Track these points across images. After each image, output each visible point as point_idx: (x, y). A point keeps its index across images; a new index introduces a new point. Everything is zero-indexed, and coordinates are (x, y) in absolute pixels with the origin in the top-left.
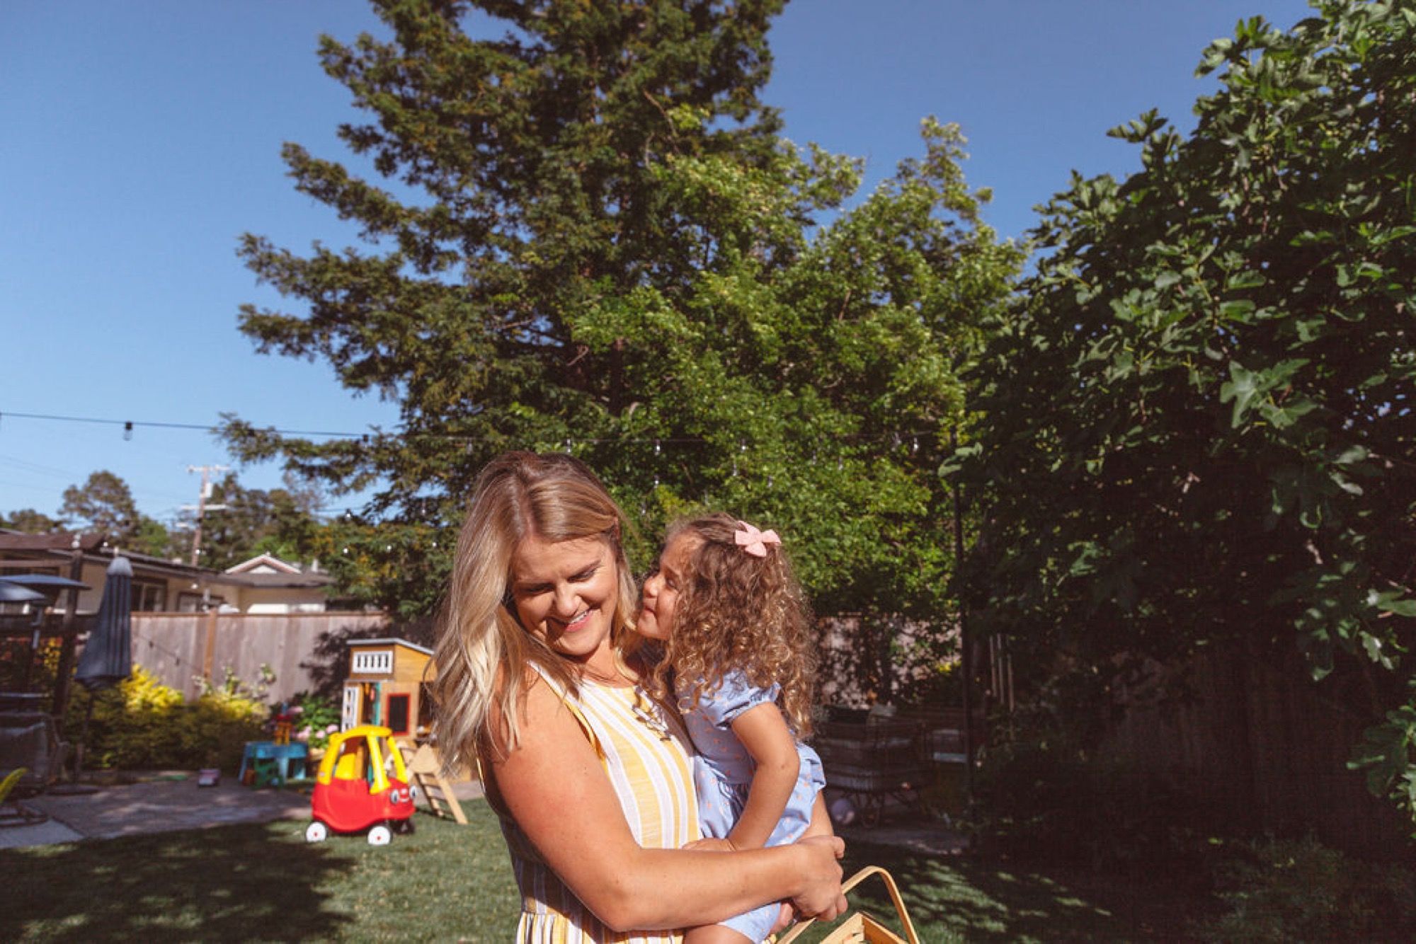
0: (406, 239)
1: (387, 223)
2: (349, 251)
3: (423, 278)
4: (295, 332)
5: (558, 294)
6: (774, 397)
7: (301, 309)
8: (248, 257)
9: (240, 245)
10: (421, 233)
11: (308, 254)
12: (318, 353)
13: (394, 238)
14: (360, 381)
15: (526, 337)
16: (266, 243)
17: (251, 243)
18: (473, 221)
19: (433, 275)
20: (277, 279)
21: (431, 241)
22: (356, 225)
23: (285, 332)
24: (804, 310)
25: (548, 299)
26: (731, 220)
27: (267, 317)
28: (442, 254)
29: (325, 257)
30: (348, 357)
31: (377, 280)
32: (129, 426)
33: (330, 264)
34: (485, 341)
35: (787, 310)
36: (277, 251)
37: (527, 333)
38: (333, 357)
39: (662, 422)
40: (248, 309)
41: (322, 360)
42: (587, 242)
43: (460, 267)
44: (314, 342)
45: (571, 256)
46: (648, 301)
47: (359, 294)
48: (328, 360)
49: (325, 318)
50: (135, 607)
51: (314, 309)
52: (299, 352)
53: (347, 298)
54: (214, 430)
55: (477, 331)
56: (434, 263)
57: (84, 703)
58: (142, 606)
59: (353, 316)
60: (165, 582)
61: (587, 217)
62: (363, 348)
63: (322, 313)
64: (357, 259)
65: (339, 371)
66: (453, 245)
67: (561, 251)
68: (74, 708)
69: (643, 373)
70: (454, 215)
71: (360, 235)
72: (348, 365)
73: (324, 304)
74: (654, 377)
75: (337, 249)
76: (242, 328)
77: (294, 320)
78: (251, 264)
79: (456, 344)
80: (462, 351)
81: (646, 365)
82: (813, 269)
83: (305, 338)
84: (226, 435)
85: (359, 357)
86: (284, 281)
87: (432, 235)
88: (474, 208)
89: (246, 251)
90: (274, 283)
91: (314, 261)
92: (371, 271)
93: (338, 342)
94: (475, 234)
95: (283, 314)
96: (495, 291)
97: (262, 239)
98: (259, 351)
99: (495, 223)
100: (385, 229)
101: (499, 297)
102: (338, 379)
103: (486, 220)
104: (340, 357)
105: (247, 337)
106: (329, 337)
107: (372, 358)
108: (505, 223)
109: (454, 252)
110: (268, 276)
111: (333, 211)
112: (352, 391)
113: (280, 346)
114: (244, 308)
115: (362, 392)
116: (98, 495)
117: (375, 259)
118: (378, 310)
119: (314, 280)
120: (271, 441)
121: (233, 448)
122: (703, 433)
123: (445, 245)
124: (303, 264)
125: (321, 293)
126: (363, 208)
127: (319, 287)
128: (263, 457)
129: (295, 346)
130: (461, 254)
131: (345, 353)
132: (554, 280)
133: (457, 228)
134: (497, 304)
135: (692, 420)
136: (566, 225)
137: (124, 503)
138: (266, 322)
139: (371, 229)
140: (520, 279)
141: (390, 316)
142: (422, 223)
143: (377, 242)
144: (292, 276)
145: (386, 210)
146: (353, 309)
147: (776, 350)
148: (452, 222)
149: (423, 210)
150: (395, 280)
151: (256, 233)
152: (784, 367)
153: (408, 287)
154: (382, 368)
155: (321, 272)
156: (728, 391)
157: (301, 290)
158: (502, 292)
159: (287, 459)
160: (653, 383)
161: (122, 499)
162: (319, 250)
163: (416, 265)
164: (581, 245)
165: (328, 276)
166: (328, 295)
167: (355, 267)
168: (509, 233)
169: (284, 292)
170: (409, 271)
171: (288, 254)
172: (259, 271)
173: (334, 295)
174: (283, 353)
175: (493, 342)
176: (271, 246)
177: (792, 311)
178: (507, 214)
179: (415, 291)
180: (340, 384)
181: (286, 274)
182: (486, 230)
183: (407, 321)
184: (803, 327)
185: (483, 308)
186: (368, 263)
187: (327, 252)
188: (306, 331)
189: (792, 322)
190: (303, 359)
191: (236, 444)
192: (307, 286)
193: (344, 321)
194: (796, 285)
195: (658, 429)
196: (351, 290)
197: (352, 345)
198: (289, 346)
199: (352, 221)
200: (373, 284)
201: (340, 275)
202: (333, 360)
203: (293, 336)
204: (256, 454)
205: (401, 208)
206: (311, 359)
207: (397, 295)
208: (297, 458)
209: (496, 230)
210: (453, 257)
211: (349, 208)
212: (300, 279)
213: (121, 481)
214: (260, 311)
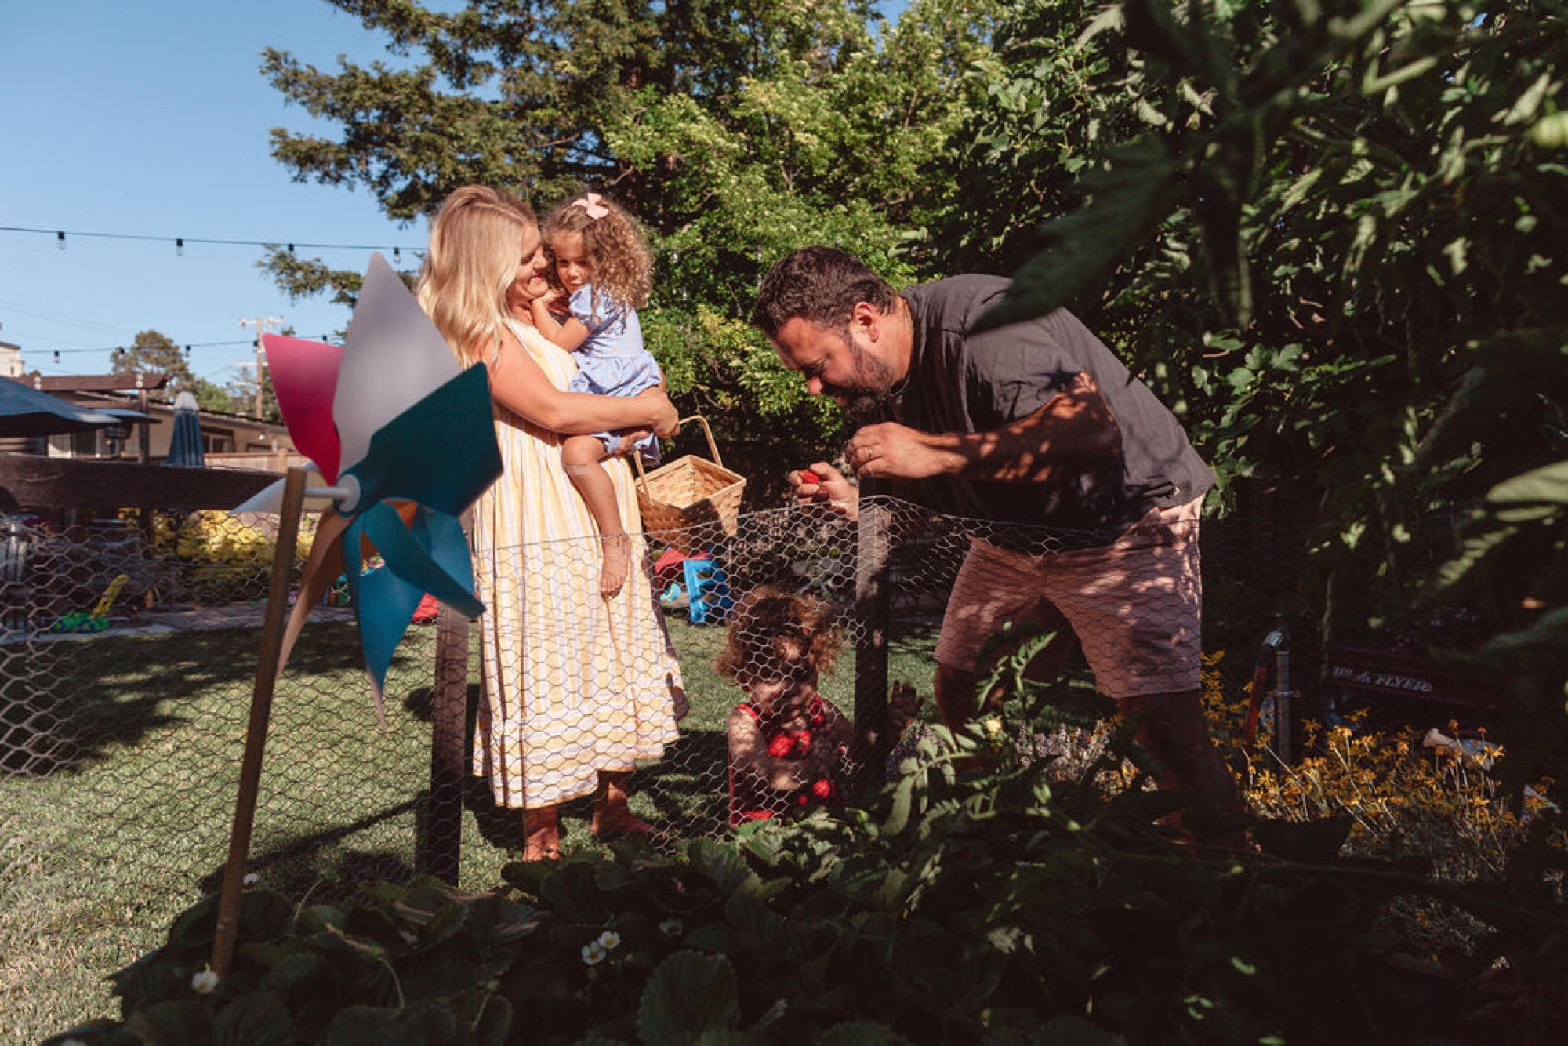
0: (436, 48)
1: (415, 33)
2: (377, 66)
3: (459, 93)
4: (331, 157)
5: (598, 107)
6: (827, 212)
7: (334, 132)
8: (272, 75)
9: (263, 62)
10: (451, 43)
11: (335, 71)
12: (357, 179)
13: (424, 49)
14: (405, 211)
15: (572, 156)
16: (290, 59)
17: (275, 59)
18: (509, 26)
19: (469, 89)
20: (305, 98)
21: (465, 52)
22: (382, 36)
23: (321, 158)
24: (857, 117)
25: (589, 113)
26: (777, 18)
27: (301, 142)
28: (475, 65)
29: (353, 72)
30: (388, 185)
31: (407, 97)
32: (180, 243)
33: (360, 80)
34: (528, 162)
35: (837, 118)
36: (302, 68)
37: (573, 152)
38: (374, 185)
39: (704, 240)
40: (280, 133)
41: (361, 186)
42: (620, 47)
43: (497, 80)
44: (352, 168)
45: (605, 62)
46: (682, 112)
47: (392, 114)
48: (369, 187)
49: (361, 141)
50: (207, 451)
51: (348, 131)
52: (338, 179)
53: (379, 118)
54: (261, 264)
55: (521, 151)
56: (468, 76)
57: (167, 541)
58: (211, 448)
59: (389, 138)
60: (231, 433)
61: (624, 19)
62: (402, 173)
63: (357, 135)
64: (386, 74)
65: (383, 201)
66: (489, 55)
67: (594, 58)
68: (160, 545)
69: (682, 188)
70: (485, 21)
71: (388, 47)
72: (390, 193)
73: (357, 125)
74: (694, 193)
75: (364, 64)
76: (275, 154)
77: (328, 145)
78: (277, 83)
79: (493, 164)
80: (499, 171)
81: (684, 181)
82: (865, 70)
83: (342, 164)
84: (273, 266)
85: (400, 184)
86: (313, 100)
87: (465, 43)
88: (508, 11)
89: (270, 68)
90: (303, 103)
91: (342, 78)
92: (401, 87)
93: (377, 168)
94: (510, 41)
95: (317, 138)
96: (533, 105)
97: (285, 54)
98: (295, 179)
99: (531, 30)
100: (412, 38)
101: (539, 113)
102: (383, 210)
103: (522, 25)
104: (380, 183)
105: (282, 164)
106: (367, 163)
107: (413, 185)
108: (542, 28)
109: (489, 64)
110: (296, 96)
111: (358, 20)
112: (398, 222)
113: (318, 174)
114: (275, 133)
115: (408, 223)
116: (147, 357)
117: (405, 74)
118: (412, 132)
119: (343, 99)
120: (318, 274)
121: (280, 281)
122: (746, 250)
123: (478, 56)
124: (331, 82)
125: (353, 114)
126: (389, 15)
127: (350, 106)
128: (312, 290)
129: (333, 174)
130: (498, 65)
131: (385, 180)
132: (590, 91)
133: (488, 36)
134: (536, 120)
135: (734, 238)
136: (597, 30)
137: (177, 366)
138: (300, 147)
139: (399, 40)
140: (553, 91)
141: (425, 136)
142: (452, 31)
143: (407, 55)
144: (320, 94)
145: (413, 17)
146: (387, 130)
147: (826, 162)
148: (483, 29)
149: (451, 16)
150: (426, 96)
151: (279, 49)
152: (847, 182)
153: (442, 104)
154: (426, 195)
155: (349, 89)
156: (772, 206)
157: (332, 111)
158: (542, 106)
159: (336, 292)
160: (693, 199)
161: (174, 362)
162: (345, 65)
163: (451, 79)
164: (613, 52)
165: (357, 94)
166: (360, 115)
167: (385, 84)
168: (547, 40)
169: (314, 114)
170: (442, 86)
171: (314, 70)
172: (286, 90)
173: (367, 115)
174: (321, 182)
175: (539, 164)
176: (295, 62)
177: (843, 119)
178: (543, 17)
179: (449, 108)
180: (384, 214)
181: (315, 93)
182: (520, 37)
183: (442, 141)
184: (859, 136)
185: (521, 125)
186: (398, 79)
187: (355, 68)
188: (342, 156)
189: (844, 130)
190: (342, 186)
191: (283, 276)
192: (337, 106)
193: (380, 145)
194: (851, 89)
195: (700, 248)
196: (384, 110)
197: (392, 170)
198: (326, 174)
199: (379, 29)
200: (405, 102)
201: (369, 92)
202: (373, 188)
203: (329, 163)
204: (305, 286)
205: (429, 15)
206: (351, 187)
207: (432, 113)
208: (346, 291)
209: (534, 36)
210: (490, 70)
211: (373, 15)
212: (329, 98)
213: (171, 341)
214: (292, 136)
